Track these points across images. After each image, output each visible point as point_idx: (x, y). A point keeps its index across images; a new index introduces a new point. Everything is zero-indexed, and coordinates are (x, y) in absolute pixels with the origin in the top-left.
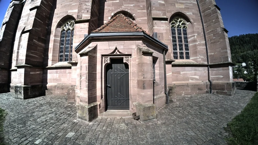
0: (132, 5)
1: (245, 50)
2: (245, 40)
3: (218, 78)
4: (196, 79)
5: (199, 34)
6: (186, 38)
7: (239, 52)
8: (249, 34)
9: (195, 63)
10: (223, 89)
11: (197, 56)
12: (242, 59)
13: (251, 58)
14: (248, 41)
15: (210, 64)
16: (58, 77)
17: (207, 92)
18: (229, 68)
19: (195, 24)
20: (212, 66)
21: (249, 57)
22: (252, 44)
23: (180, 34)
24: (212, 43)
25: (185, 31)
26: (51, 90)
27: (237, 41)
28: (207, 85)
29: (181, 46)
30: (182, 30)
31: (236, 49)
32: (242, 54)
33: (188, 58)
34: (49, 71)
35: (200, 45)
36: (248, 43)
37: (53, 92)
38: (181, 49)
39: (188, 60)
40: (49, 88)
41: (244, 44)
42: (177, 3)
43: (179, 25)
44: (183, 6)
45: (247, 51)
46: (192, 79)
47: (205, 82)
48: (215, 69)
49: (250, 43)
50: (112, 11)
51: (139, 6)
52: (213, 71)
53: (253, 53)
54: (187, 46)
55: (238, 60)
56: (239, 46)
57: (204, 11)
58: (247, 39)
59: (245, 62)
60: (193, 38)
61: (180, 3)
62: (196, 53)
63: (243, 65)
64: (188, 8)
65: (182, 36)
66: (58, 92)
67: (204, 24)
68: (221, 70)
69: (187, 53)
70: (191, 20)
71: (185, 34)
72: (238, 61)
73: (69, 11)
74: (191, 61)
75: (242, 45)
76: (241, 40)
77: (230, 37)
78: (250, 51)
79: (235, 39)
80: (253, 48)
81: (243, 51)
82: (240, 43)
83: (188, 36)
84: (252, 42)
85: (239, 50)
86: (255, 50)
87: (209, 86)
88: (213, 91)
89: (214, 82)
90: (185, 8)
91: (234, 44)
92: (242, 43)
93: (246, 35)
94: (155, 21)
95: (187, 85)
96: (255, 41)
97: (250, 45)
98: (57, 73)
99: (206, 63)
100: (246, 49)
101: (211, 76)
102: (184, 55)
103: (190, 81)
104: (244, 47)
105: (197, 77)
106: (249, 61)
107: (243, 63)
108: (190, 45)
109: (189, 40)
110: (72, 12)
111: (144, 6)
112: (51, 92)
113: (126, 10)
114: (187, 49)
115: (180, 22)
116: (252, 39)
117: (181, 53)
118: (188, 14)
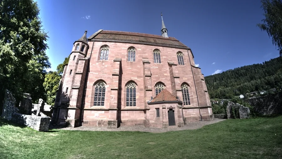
0: (164, 79)
1: (241, 82)
2: (240, 73)
3: (204, 113)
4: (194, 115)
5: (194, 92)
6: (188, 94)
7: (235, 85)
8: (245, 67)
9: (193, 107)
10: (207, 119)
11: (193, 103)
12: (239, 91)
13: (248, 89)
14: (244, 73)
15: (200, 107)
16: (128, 115)
17: (200, 121)
18: (208, 109)
19: (192, 87)
20: (201, 108)
21: (246, 89)
22: (248, 76)
23: (185, 92)
24: (200, 97)
25: (187, 91)
26: (125, 123)
27: (232, 74)
28: (199, 117)
29: (186, 98)
30: (186, 91)
31: (231, 82)
32: (238, 86)
33: (189, 104)
34: (122, 112)
35: (195, 98)
36: (243, 75)
37: (126, 124)
38: (186, 100)
39: (190, 105)
40: (123, 122)
41: (240, 77)
42: (184, 77)
43: (185, 88)
44: (186, 79)
45: (243, 83)
46: (192, 114)
47: (198, 116)
48: (202, 109)
49: (247, 75)
50: (155, 81)
51: (167, 79)
52: (202, 110)
53: (251, 84)
54: (189, 98)
55: (236, 92)
56: (235, 79)
57: (196, 81)
58: (243, 71)
59: (243, 94)
60: (191, 95)
61: (185, 77)
62: (193, 102)
63: (240, 97)
64: (189, 80)
65: (186, 93)
66: (129, 124)
67: (196, 87)
68: (204, 110)
69: (189, 102)
70: (190, 86)
71: (188, 92)
72: (235, 94)
73: (132, 78)
74: (191, 106)
75: (238, 78)
76: (237, 73)
77: (225, 71)
78: (247, 83)
79: (230, 72)
80: (249, 79)
81: (239, 84)
82: (235, 76)
83: (189, 93)
84: (249, 74)
85: (235, 83)
86: (252, 81)
87: (200, 118)
88: (202, 120)
89: (203, 115)
90: (188, 79)
91: (229, 78)
92: (237, 76)
93: (242, 68)
94: (177, 92)
95: (191, 118)
96: (251, 72)
97: (246, 77)
98: (128, 113)
99: (198, 107)
100: (243, 81)
101: (201, 113)
102: (188, 103)
103: (192, 116)
104: (240, 79)
105: (195, 114)
106: (247, 92)
107: (240, 96)
108: (190, 98)
109: (190, 95)
110: (134, 79)
111: (169, 79)
112: (124, 124)
113: (162, 81)
114: (189, 100)
115: (185, 86)
116: (248, 71)
117: (187, 102)
118: (189, 82)
